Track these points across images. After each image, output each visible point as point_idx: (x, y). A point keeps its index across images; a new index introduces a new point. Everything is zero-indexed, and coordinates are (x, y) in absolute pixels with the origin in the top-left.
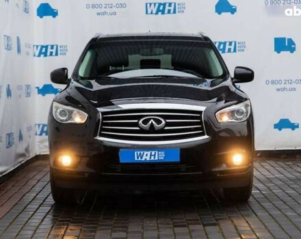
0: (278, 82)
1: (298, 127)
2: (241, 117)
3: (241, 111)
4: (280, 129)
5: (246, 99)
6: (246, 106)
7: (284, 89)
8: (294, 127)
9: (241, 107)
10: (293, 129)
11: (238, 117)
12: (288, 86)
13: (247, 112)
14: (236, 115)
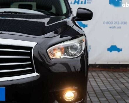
0: (111, 23)
1: (121, 50)
2: (75, 53)
3: (75, 47)
4: (111, 51)
5: (82, 35)
6: (81, 42)
7: (114, 27)
8: (119, 50)
9: (75, 42)
10: (119, 51)
11: (72, 53)
12: (116, 25)
13: (81, 48)
14: (70, 51)
